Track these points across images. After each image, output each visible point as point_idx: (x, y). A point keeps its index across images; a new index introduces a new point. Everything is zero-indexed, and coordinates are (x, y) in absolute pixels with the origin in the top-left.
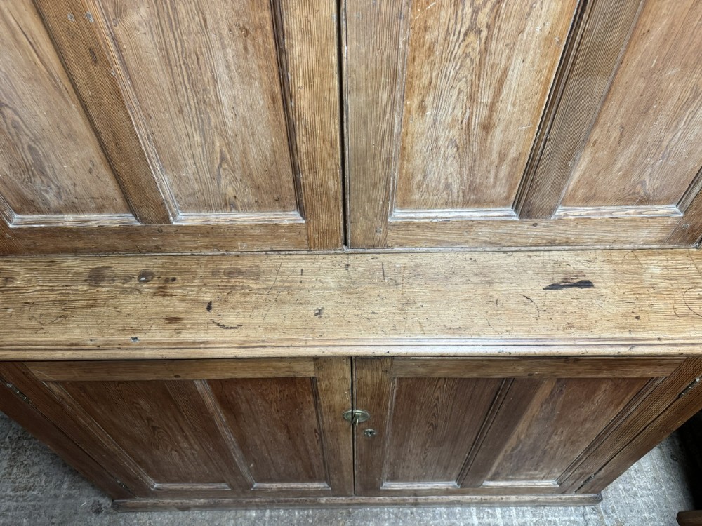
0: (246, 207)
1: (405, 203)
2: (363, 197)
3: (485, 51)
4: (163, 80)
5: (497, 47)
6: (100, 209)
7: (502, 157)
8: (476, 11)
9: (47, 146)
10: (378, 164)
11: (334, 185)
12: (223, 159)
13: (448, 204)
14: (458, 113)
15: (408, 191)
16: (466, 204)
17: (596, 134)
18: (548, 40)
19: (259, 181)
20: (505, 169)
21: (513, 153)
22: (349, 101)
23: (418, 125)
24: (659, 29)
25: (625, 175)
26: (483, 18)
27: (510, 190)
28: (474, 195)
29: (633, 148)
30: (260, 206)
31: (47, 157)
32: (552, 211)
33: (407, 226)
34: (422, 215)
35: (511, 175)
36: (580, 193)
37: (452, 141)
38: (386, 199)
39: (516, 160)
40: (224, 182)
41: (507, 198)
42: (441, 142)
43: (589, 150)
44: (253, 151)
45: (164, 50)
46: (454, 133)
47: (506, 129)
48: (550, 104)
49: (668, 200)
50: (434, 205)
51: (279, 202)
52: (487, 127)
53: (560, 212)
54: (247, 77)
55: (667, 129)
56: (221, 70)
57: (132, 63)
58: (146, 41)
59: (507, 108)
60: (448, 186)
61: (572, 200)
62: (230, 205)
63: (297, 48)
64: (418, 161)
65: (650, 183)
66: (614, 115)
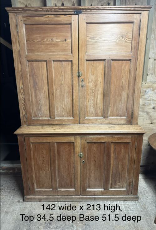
0: (66, 117)
1: (88, 116)
2: (82, 114)
3: (95, 95)
4: (59, 97)
5: (96, 94)
6: (46, 117)
7: (99, 108)
8: (93, 90)
9: (42, 106)
10: (84, 109)
11: (78, 112)
12: (64, 108)
13: (93, 116)
14: (93, 102)
15: (88, 114)
16: (96, 116)
17: (110, 105)
18: (101, 93)
19: (68, 112)
20: (100, 110)
21: (100, 108)
22: (80, 101)
23: (88, 104)
24: (113, 92)
25: (116, 112)
26: (94, 91)
27: (101, 114)
28: (97, 115)
29: (116, 107)
30: (67, 116)
31: (42, 108)
32: (108, 117)
33: (88, 119)
34: (90, 118)
35: (101, 111)
36: (111, 114)
37: (93, 106)
38: (85, 114)
39: (101, 109)
40: (63, 112)
41: (101, 115)
42: (91, 106)
43: (110, 108)
44: (68, 107)
45: (60, 94)
46: (93, 105)
47: (99, 105)
48: (104, 101)
49: (124, 116)
50: (92, 117)
51: (70, 116)
52: (96, 104)
53: (109, 118)
54: (68, 98)
55: (119, 104)
56: (66, 97)
57: (56, 96)
58: (58, 93)
59: (99, 102)
60: (93, 113)
61: (110, 116)
62: (63, 116)
63: (74, 94)
64: (89, 109)
65: (120, 113)
66: (112, 102)
